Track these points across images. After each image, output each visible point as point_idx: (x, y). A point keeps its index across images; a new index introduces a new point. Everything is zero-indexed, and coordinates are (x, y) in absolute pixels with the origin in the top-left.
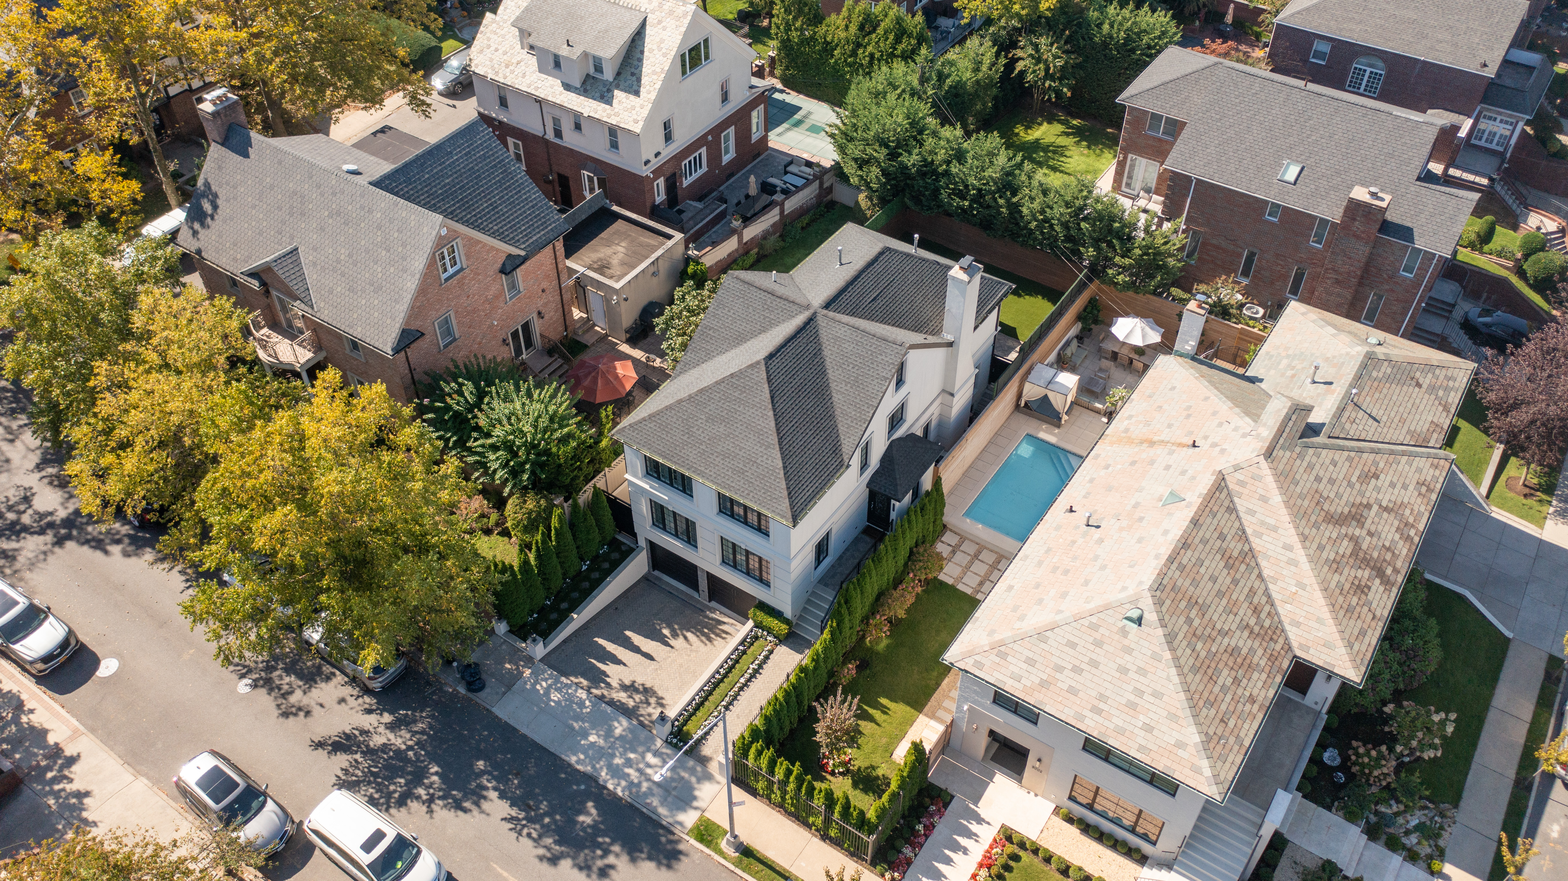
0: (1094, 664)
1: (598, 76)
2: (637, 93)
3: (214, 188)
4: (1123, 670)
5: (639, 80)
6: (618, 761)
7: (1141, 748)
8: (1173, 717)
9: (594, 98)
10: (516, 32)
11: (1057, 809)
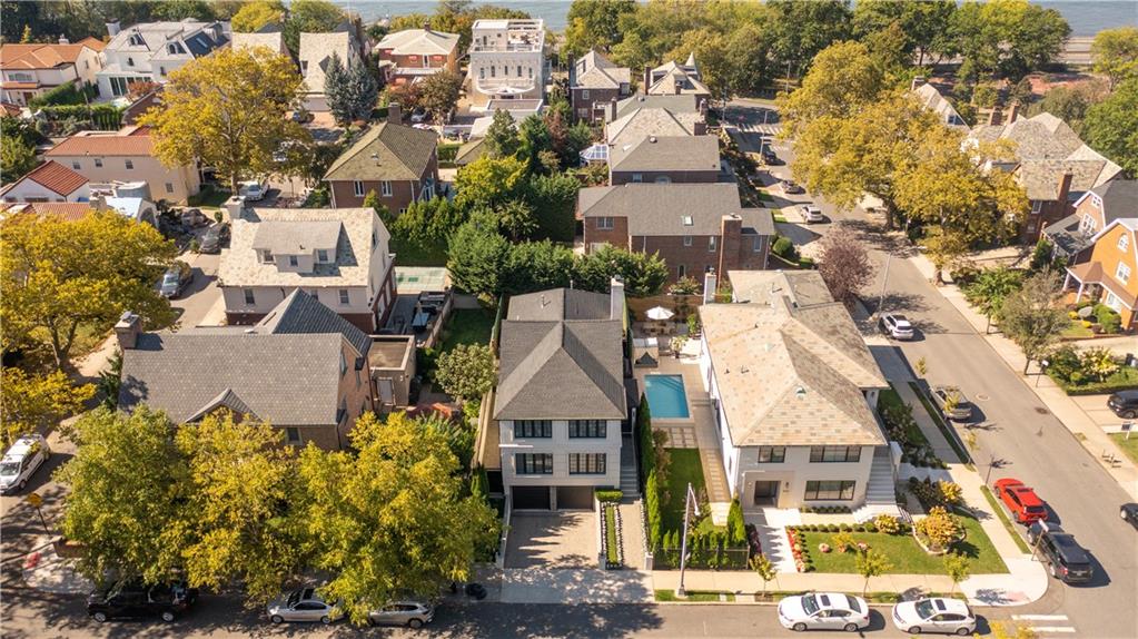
0: (798, 417)
1: (324, 262)
2: (356, 264)
3: (138, 379)
4: (812, 414)
5: (354, 257)
6: (591, 592)
7: (842, 440)
8: (844, 422)
9: (326, 276)
10: (255, 252)
11: (801, 510)
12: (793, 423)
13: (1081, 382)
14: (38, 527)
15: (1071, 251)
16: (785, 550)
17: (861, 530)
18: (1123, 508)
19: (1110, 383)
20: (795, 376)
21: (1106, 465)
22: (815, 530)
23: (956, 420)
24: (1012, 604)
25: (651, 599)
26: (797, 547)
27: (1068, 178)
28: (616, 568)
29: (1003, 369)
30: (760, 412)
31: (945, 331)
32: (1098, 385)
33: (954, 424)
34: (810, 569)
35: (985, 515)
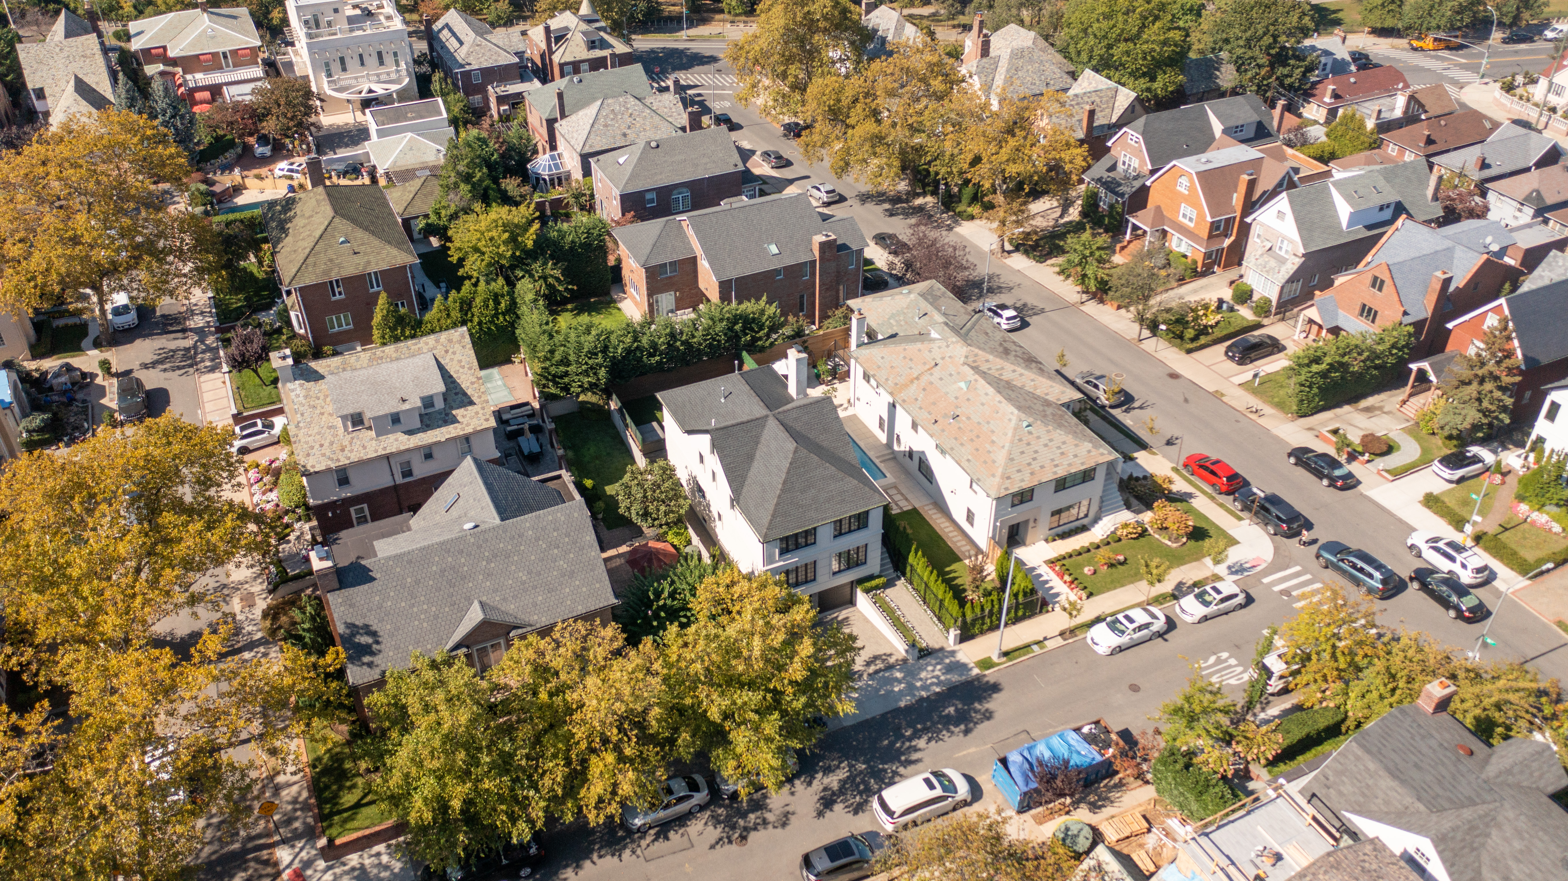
0: (1036, 452)
1: (432, 410)
2: (471, 402)
3: (359, 623)
6: (919, 683)
8: (1075, 445)
9: (439, 427)
10: (334, 419)
11: (1046, 541)
12: (1034, 459)
13: (1194, 339)
14: (262, 841)
15: (1122, 195)
16: (1058, 585)
17: (1108, 543)
18: (1290, 455)
19: (1218, 333)
20: (1016, 412)
21: (1253, 416)
22: (1071, 556)
23: (1112, 407)
24: (1259, 569)
25: (976, 671)
26: (1067, 578)
27: (1092, 113)
28: (925, 653)
29: (1116, 338)
30: (1001, 457)
31: (1042, 311)
32: (1209, 338)
33: (1114, 412)
34: (1090, 595)
35: (1190, 495)
